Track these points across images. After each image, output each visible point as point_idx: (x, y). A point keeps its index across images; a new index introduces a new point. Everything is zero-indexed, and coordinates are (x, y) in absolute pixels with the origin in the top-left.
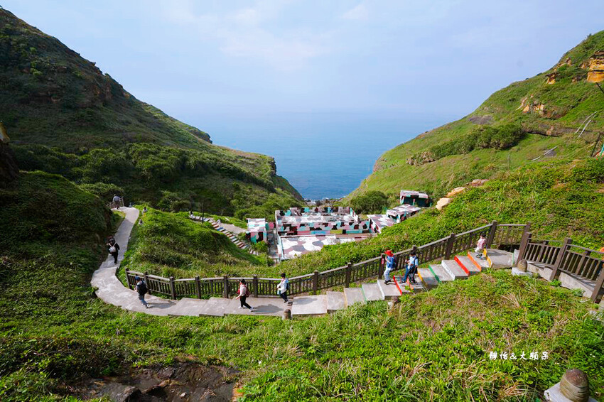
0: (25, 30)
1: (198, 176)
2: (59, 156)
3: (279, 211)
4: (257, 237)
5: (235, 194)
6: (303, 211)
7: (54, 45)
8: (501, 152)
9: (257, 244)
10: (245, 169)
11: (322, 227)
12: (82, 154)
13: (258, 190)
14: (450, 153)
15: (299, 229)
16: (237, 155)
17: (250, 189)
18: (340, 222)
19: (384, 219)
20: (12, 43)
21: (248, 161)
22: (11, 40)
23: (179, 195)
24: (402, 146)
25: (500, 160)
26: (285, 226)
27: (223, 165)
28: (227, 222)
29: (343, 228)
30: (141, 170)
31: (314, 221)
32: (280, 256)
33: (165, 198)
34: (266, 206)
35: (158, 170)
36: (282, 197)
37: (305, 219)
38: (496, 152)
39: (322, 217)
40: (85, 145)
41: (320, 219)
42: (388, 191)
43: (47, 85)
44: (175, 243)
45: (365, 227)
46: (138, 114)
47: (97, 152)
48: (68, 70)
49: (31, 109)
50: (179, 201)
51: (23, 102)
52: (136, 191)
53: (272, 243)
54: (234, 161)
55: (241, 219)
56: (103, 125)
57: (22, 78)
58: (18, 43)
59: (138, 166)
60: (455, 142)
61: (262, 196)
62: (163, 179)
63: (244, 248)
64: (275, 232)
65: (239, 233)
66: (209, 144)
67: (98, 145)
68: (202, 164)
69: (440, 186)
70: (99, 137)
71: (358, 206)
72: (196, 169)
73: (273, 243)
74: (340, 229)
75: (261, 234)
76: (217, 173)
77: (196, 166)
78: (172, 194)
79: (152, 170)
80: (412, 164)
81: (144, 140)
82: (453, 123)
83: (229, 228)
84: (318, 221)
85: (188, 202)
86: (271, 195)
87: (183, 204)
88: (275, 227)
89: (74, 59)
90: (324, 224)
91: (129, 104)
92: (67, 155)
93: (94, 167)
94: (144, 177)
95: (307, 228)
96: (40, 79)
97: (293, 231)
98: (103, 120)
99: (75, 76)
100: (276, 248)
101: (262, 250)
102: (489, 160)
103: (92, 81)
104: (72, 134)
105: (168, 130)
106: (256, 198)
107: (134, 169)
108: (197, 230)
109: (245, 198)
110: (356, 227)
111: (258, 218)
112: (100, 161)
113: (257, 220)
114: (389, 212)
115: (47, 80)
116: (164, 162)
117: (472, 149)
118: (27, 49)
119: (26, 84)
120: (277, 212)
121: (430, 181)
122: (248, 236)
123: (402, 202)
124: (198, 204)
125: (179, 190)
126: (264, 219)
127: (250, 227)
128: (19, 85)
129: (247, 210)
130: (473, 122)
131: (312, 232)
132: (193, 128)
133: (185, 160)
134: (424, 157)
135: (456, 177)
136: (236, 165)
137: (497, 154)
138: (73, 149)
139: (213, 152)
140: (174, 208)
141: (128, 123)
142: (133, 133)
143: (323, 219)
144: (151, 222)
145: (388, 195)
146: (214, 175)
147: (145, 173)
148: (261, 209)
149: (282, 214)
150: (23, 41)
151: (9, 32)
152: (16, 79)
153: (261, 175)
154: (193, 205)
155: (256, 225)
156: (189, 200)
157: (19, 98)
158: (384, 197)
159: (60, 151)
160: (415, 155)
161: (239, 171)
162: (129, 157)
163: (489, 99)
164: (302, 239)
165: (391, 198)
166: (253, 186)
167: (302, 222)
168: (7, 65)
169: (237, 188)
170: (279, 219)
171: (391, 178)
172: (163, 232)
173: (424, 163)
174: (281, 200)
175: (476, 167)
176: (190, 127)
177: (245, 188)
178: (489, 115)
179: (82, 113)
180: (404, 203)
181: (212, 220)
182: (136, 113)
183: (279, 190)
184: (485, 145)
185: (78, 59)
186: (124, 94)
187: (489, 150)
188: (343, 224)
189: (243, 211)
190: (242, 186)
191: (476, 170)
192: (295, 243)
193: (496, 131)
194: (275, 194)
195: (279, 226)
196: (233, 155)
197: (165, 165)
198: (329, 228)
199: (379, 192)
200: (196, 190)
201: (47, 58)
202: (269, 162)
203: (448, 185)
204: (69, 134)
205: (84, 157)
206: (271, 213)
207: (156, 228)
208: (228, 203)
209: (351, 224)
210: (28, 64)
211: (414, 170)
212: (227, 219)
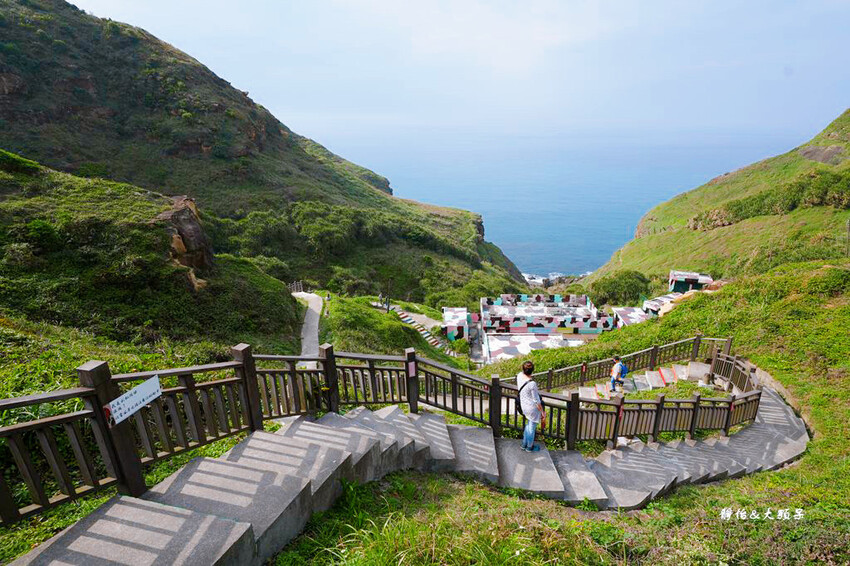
0: (171, 59)
1: (378, 246)
2: (213, 222)
3: (486, 299)
4: (456, 333)
5: (426, 272)
6: (519, 299)
7: (201, 76)
8: (844, 213)
9: (456, 343)
10: (439, 234)
11: (545, 323)
12: (238, 218)
13: (457, 265)
14: (758, 212)
15: (512, 325)
16: (429, 212)
17: (447, 264)
18: (571, 317)
19: (637, 315)
20: (159, 78)
21: (443, 221)
22: (157, 74)
23: (354, 272)
24: (684, 196)
25: (840, 226)
26: (493, 320)
27: (410, 230)
28: (416, 312)
29: (574, 325)
30: (306, 238)
31: (534, 314)
32: (486, 359)
33: (336, 276)
34: (468, 289)
35: (327, 238)
36: (492, 276)
37: (521, 310)
38: (835, 212)
39: (546, 308)
40: (241, 207)
41: (542, 311)
42: (651, 272)
43: (197, 130)
44: (366, 339)
45: (606, 325)
46: (299, 158)
47: (256, 215)
48: (220, 108)
49: (180, 161)
50: (354, 280)
51: (170, 153)
52: (302, 267)
53: (474, 343)
54: (424, 222)
55: (434, 307)
56: (260, 178)
57: (170, 122)
58: (165, 77)
59: (303, 233)
60: (767, 196)
61: (463, 275)
62: (334, 250)
63: (438, 346)
64: (479, 326)
65: (432, 326)
66: (389, 197)
67: (256, 205)
68: (383, 229)
69: (735, 265)
70: (256, 195)
71: (602, 293)
72: (375, 237)
73: (476, 341)
74: (570, 326)
75: (460, 329)
76: (402, 241)
77: (375, 232)
78: (345, 271)
79: (320, 238)
80: (695, 229)
81: (309, 197)
82: (774, 159)
83: (420, 320)
84: (540, 314)
85: (365, 282)
86: (476, 272)
87: (359, 284)
88: (480, 319)
89: (224, 91)
90: (547, 319)
91: (288, 146)
92: (222, 220)
93: (254, 235)
94: (311, 248)
95: (523, 324)
96: (190, 123)
97: (504, 327)
98: (260, 171)
99: (228, 115)
100: (481, 349)
101: (462, 351)
102: (821, 225)
103: (247, 120)
104: (224, 192)
105: (336, 179)
106: (454, 277)
107: (299, 238)
108: (386, 323)
109: (439, 277)
110: (594, 325)
111: (457, 307)
112: (260, 227)
113: (456, 309)
114: (647, 304)
115: (196, 122)
116: (334, 228)
117: (793, 206)
118: (174, 83)
119: (175, 130)
120: (483, 300)
121: (720, 256)
122: (444, 331)
123: (672, 287)
124: (378, 285)
125: (353, 265)
126: (465, 309)
127: (446, 319)
128: (167, 131)
129: (441, 294)
130: (810, 158)
131: (531, 329)
132: (366, 170)
133: (361, 224)
134: (715, 217)
135: (762, 252)
136: (427, 228)
137: (837, 215)
138: (228, 212)
139: (395, 210)
140: (348, 290)
141: (288, 173)
142: (295, 187)
143: (546, 312)
144: (338, 313)
145: (651, 276)
146: (398, 244)
147: (312, 242)
148: (462, 293)
149: (490, 302)
150: (169, 75)
151: (155, 64)
152: (164, 124)
153: (462, 242)
154: (371, 286)
155: (455, 317)
156: (366, 278)
157: (167, 148)
158: (643, 280)
159: (215, 216)
160: (700, 215)
161: (432, 238)
162: (292, 222)
163: (840, 119)
164: (515, 338)
165: (655, 282)
166: (449, 259)
167: (517, 315)
168: (154, 107)
169: (429, 263)
170: (485, 308)
171: (659, 250)
172: (353, 326)
173: (714, 227)
174: (490, 281)
175: (796, 238)
176: (363, 170)
177: (439, 262)
178: (839, 145)
179: (236, 163)
180: (675, 290)
181: (398, 307)
182: (297, 157)
183: (487, 264)
184: (816, 200)
185: (228, 89)
186: (282, 132)
187: (822, 209)
188: (573, 321)
189: (437, 295)
190: (435, 260)
191: (797, 243)
192: (506, 344)
193: (838, 179)
194: (480, 271)
195: (485, 319)
196: (423, 213)
197: (337, 232)
198: (554, 325)
199: (636, 273)
200: (375, 266)
201: (196, 94)
202: (474, 223)
203: (748, 264)
204: (222, 192)
205: (241, 222)
206: (474, 300)
207: (345, 320)
208: (416, 283)
209: (585, 320)
210: (176, 104)
211: (697, 238)
212: (416, 306)
